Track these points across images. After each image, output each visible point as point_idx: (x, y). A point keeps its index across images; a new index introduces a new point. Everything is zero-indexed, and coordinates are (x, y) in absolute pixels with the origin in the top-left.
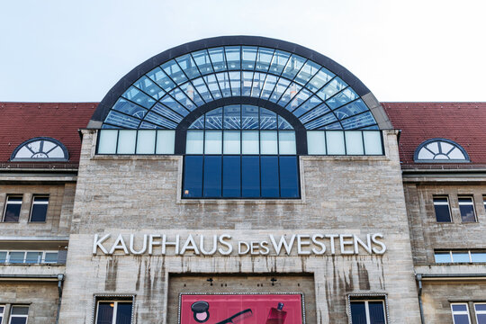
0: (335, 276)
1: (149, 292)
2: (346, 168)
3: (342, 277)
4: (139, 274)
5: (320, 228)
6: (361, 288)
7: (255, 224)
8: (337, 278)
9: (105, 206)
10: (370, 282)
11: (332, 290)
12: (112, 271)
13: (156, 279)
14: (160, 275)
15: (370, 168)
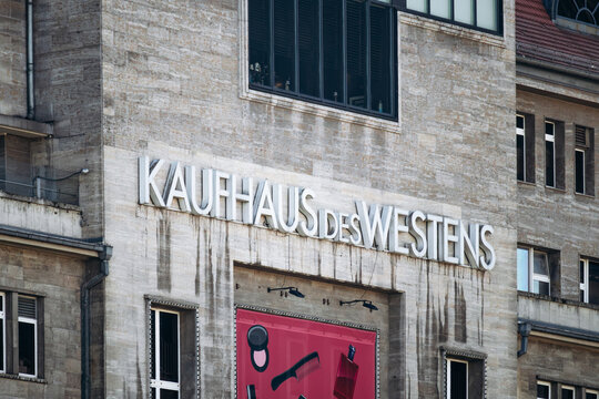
0: (428, 306)
1: (212, 300)
2: (450, 55)
3: (436, 310)
4: (198, 257)
5: (415, 195)
6: (457, 339)
7: (337, 168)
8: (431, 309)
9: (145, 82)
10: (468, 326)
11: (424, 336)
12: (164, 246)
13: (219, 272)
14: (223, 267)
15: (480, 62)
